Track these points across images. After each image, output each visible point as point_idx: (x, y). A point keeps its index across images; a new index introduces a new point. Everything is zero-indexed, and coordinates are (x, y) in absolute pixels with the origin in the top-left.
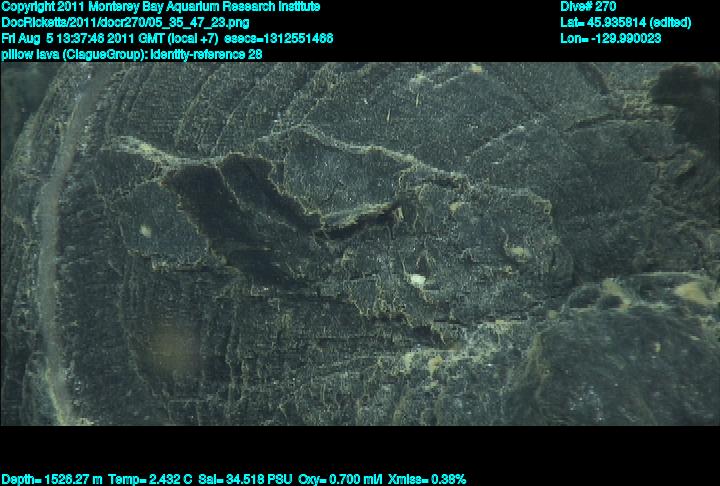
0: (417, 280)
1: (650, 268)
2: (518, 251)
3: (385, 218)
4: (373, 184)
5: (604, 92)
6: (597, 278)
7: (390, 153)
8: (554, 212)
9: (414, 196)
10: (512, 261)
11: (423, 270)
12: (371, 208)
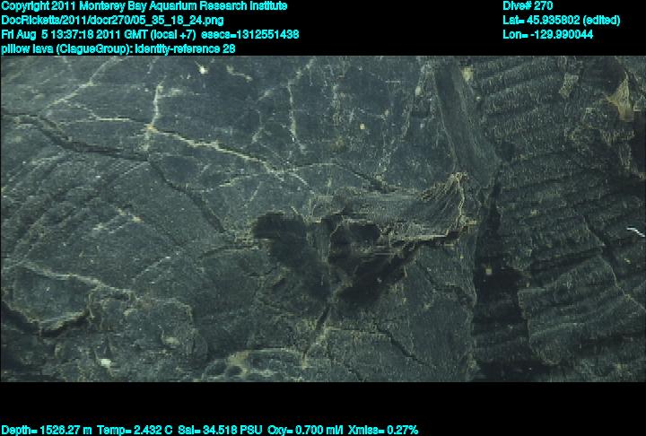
0: (106, 362)
1: (258, 347)
2: (171, 340)
3: (81, 322)
4: (72, 300)
5: (222, 231)
6: (224, 355)
7: (83, 278)
8: (193, 312)
9: (99, 306)
10: (168, 347)
11: (109, 356)
12: (73, 316)
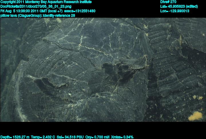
0: (70, 94)
1: (102, 91)
2: (84, 90)
3: (65, 85)
4: (63, 81)
5: (95, 67)
6: (95, 93)
7: (65, 76)
8: (88, 84)
9: (69, 82)
10: (83, 91)
11: (70, 93)
12: (63, 84)
